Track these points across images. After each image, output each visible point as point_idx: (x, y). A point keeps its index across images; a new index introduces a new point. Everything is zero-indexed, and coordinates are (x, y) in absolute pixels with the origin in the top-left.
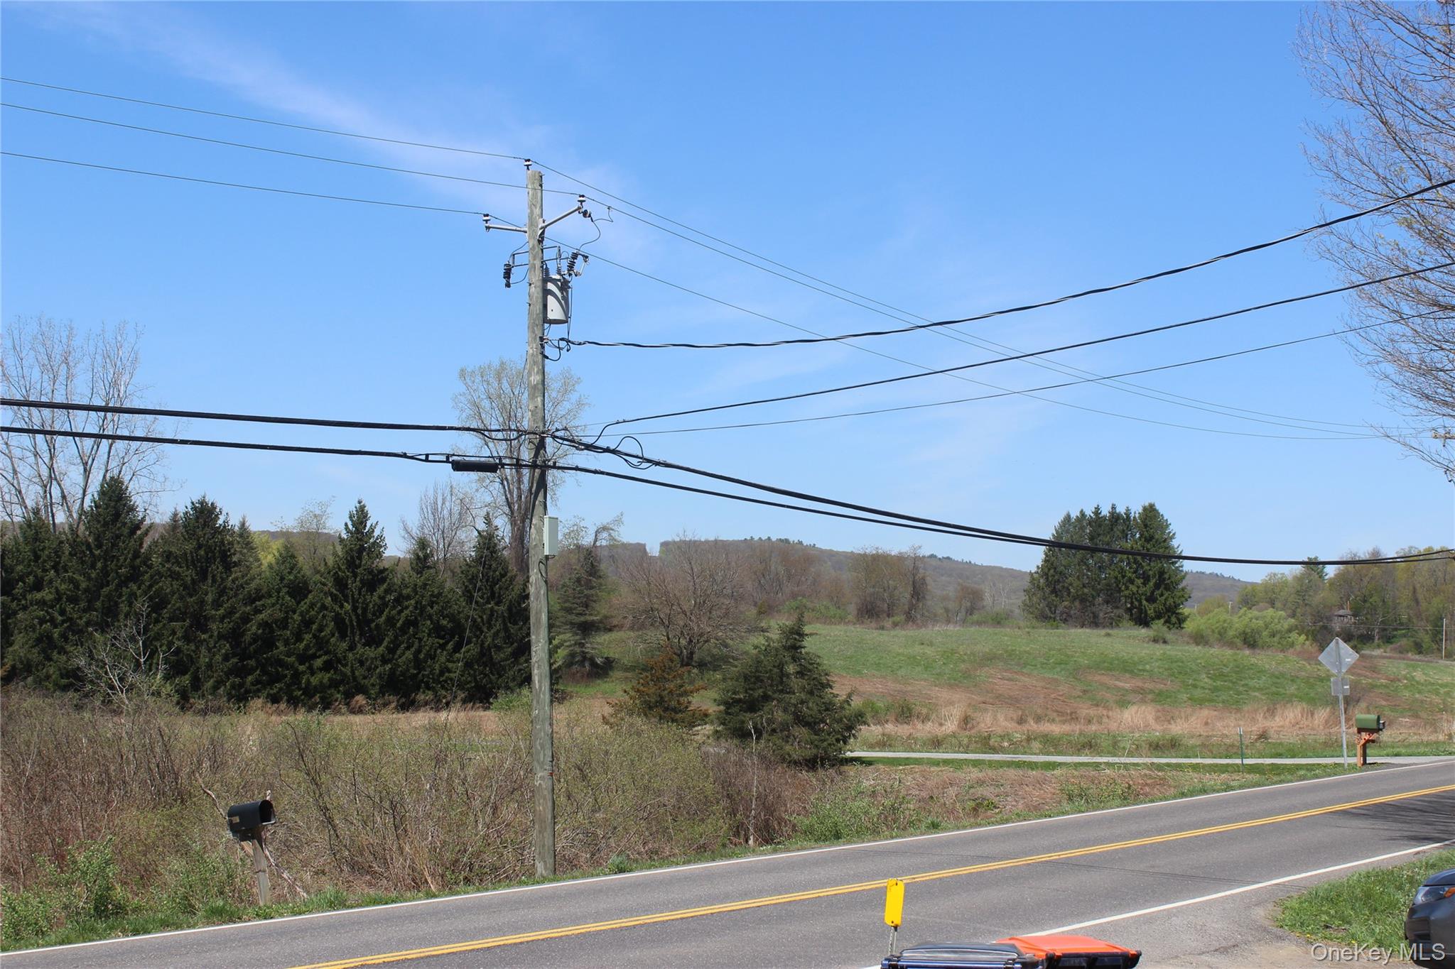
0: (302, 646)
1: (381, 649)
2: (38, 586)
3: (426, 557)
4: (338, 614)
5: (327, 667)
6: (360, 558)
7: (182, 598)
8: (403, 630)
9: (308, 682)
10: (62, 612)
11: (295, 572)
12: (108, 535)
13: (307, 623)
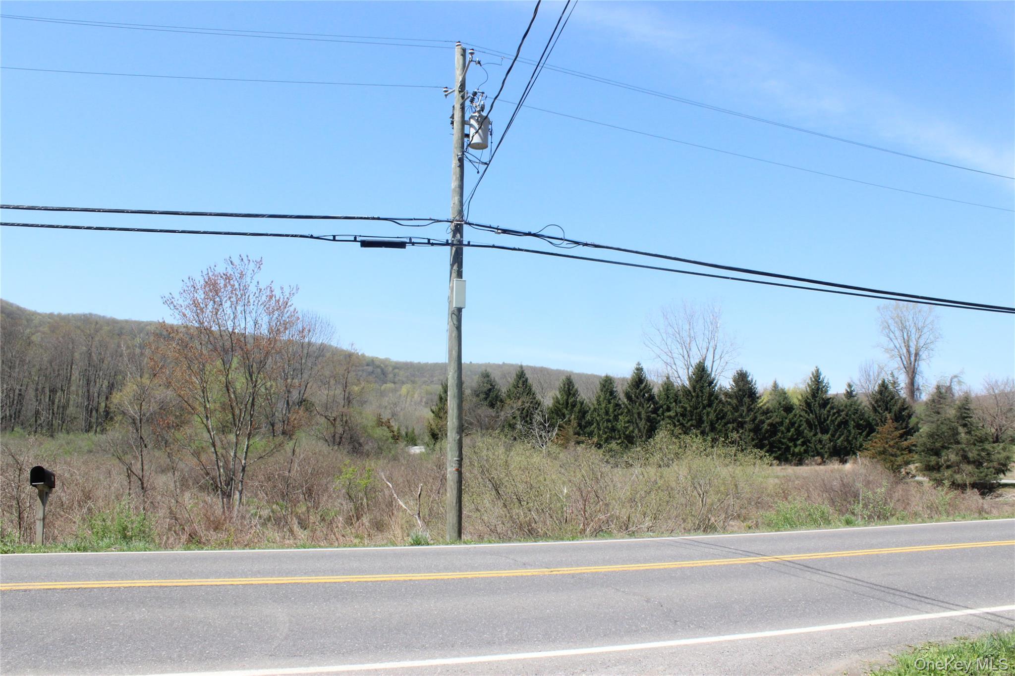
0: (790, 434)
1: (829, 435)
2: (669, 409)
3: (851, 392)
4: (807, 419)
5: (803, 444)
6: (818, 393)
7: (732, 414)
8: (839, 425)
9: (794, 451)
10: (679, 421)
11: (786, 400)
12: (698, 386)
13: (792, 424)
